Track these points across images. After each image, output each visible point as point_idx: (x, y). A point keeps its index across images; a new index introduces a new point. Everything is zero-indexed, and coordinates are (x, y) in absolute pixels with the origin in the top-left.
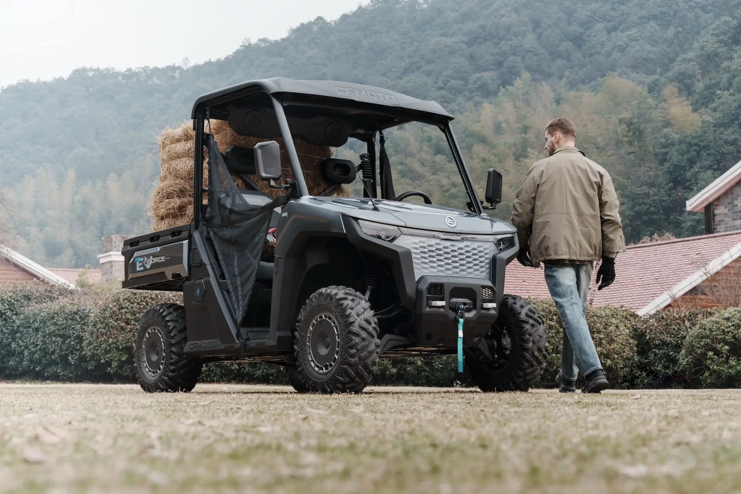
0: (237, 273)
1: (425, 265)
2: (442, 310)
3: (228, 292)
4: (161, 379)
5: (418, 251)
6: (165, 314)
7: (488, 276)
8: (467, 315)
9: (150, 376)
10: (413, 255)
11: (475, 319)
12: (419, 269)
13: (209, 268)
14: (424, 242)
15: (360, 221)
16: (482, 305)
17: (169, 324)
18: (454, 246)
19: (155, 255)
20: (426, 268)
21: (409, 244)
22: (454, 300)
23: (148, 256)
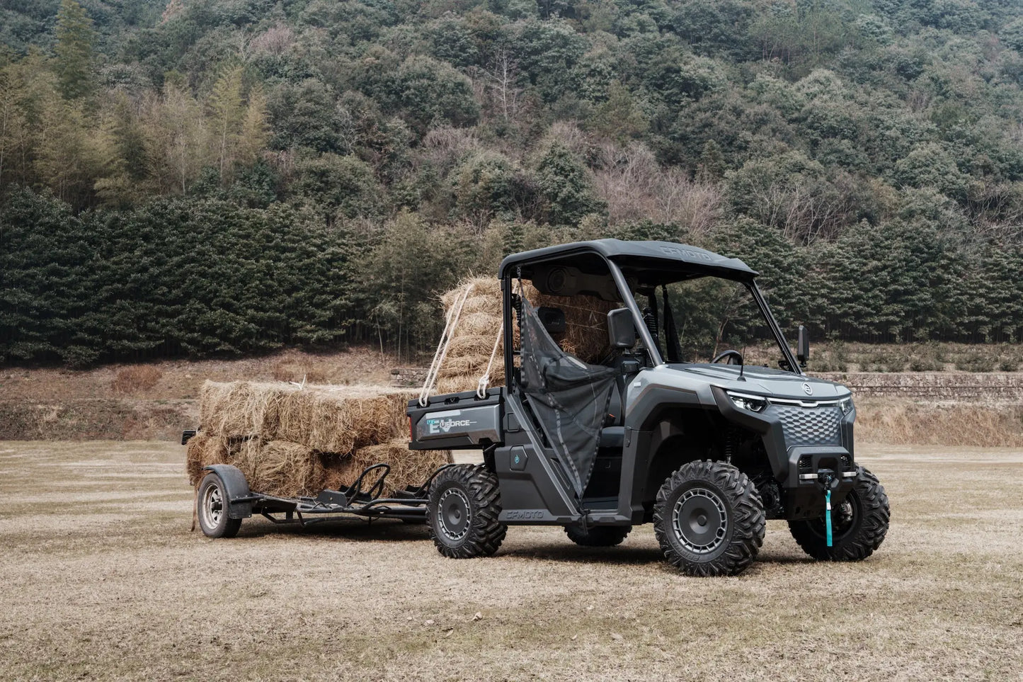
0: (562, 441)
1: (792, 437)
2: (812, 482)
3: (557, 460)
4: (466, 543)
5: (785, 422)
6: (467, 476)
7: (840, 443)
8: (832, 486)
9: (451, 540)
10: (782, 426)
11: (839, 488)
12: (787, 440)
13: (530, 435)
14: (788, 411)
15: (728, 392)
16: (842, 474)
17: (475, 486)
18: (813, 413)
19: (454, 418)
21: (776, 415)
22: (820, 471)
23: (446, 419)
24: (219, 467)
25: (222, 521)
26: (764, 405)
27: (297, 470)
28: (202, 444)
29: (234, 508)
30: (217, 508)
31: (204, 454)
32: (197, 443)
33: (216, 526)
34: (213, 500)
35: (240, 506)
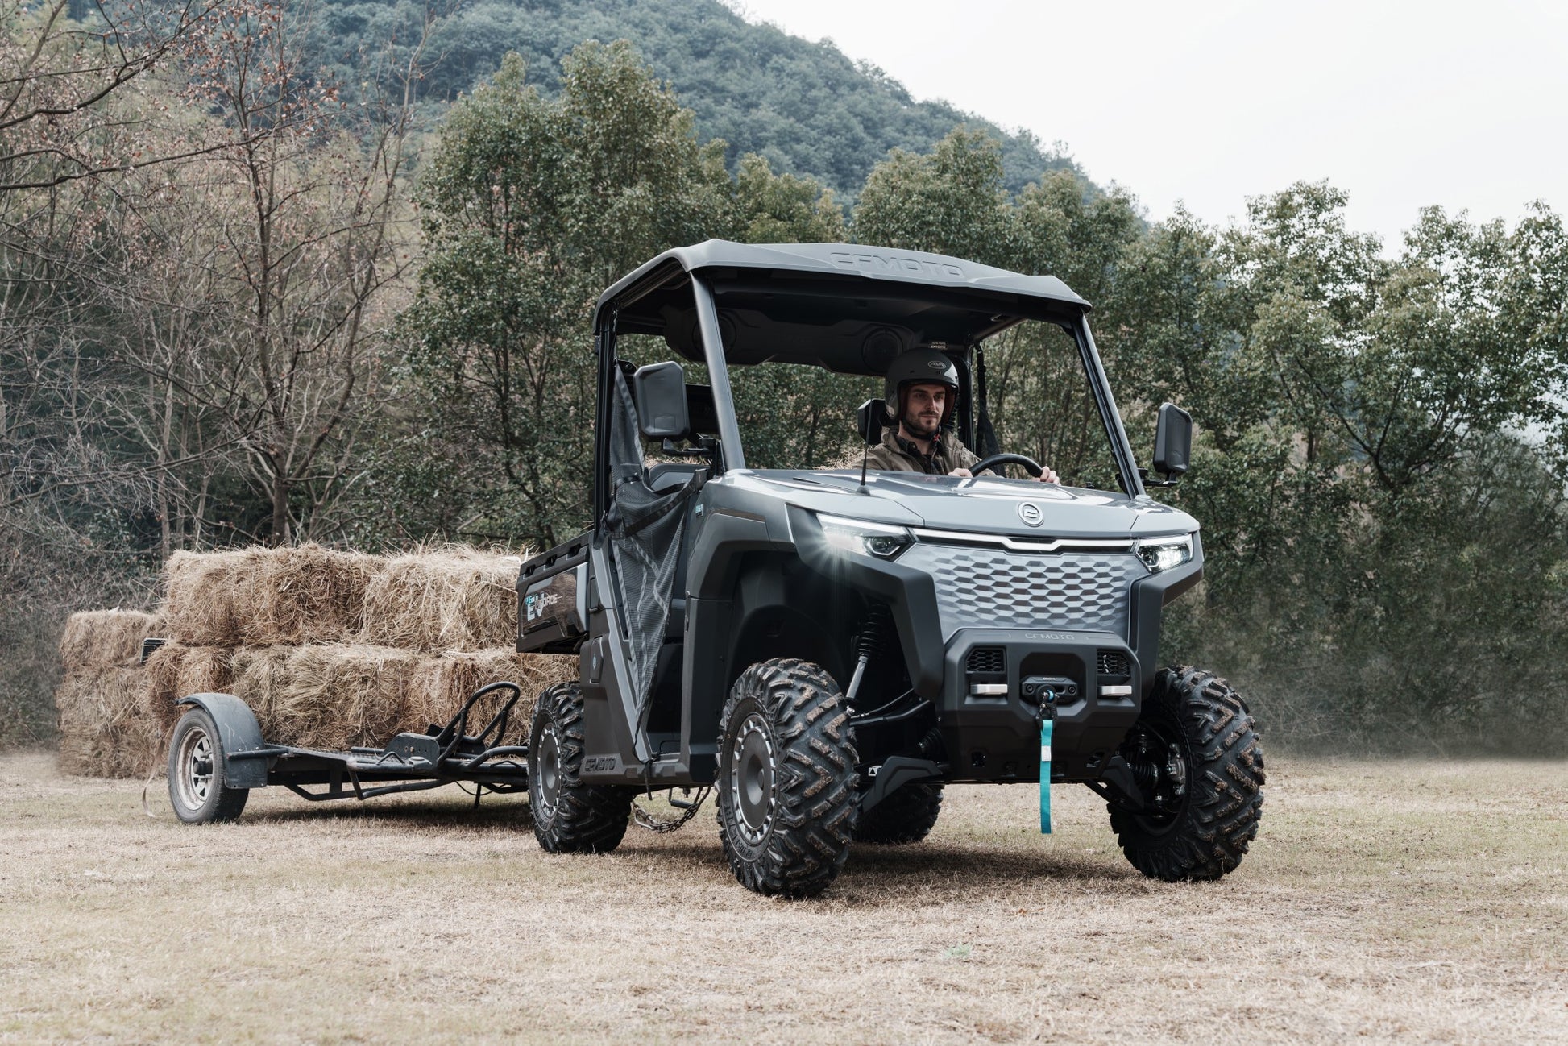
1: (965, 607)
2: (1004, 702)
5: (951, 578)
7: (1119, 627)
8: (1063, 712)
10: (938, 587)
11: (1082, 720)
12: (951, 615)
14: (965, 558)
15: (821, 517)
16: (1099, 690)
18: (1038, 564)
19: (546, 592)
20: (970, 614)
21: (930, 564)
22: (1031, 680)
23: (540, 594)
24: (208, 699)
25: (213, 794)
26: (905, 543)
27: (347, 699)
28: (177, 660)
29: (235, 769)
30: (204, 769)
31: (182, 677)
32: (167, 660)
33: (201, 803)
34: (196, 760)
35: (246, 767)
